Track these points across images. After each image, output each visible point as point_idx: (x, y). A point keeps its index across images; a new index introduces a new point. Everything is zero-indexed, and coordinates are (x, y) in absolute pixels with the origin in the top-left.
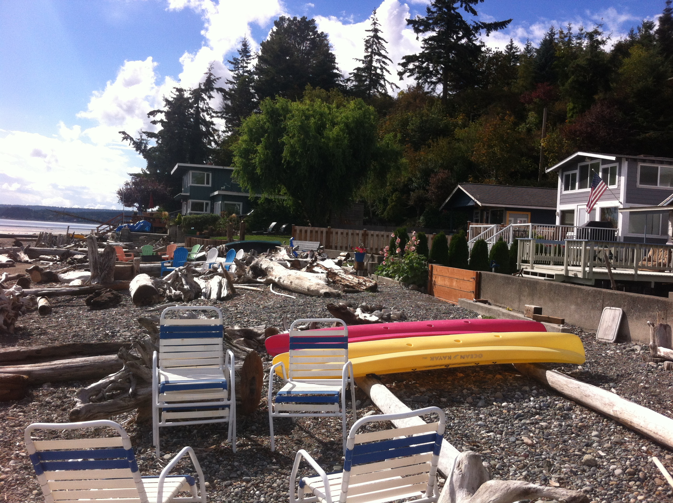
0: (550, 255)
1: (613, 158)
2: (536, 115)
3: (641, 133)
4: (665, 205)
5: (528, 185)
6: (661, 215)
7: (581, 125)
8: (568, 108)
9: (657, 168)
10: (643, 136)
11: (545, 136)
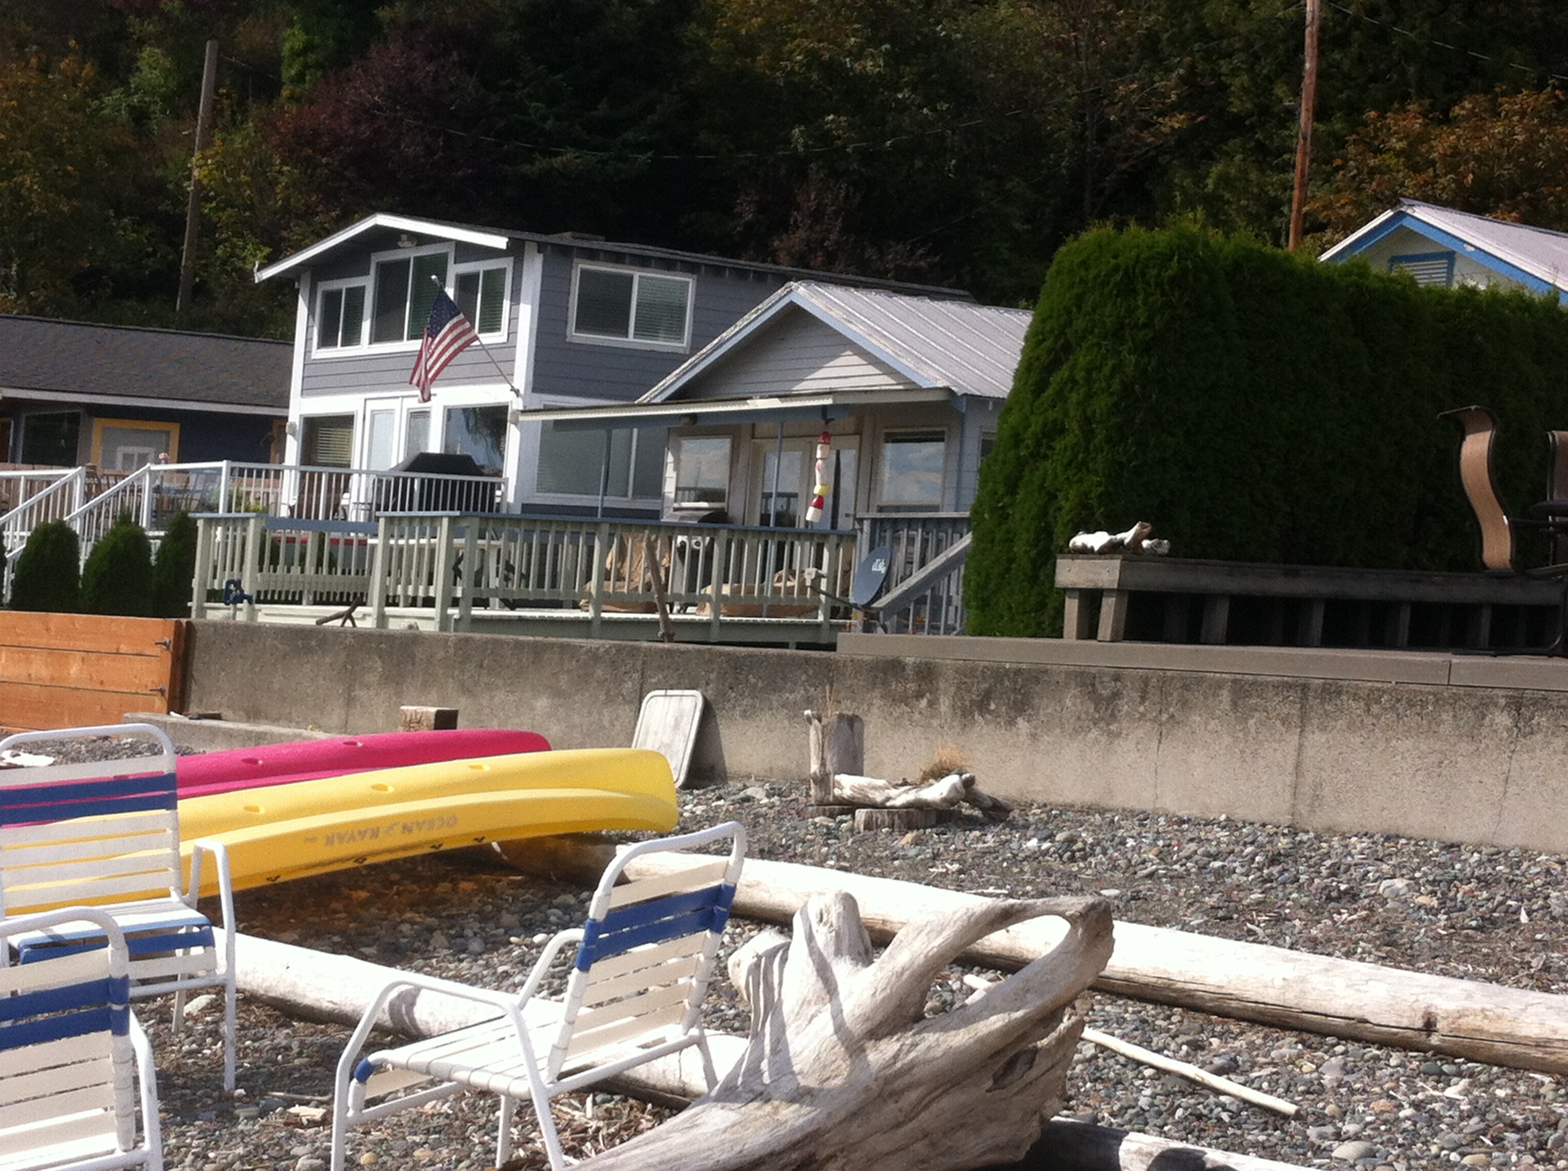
0: (302, 571)
1: (499, 242)
2: (168, 63)
3: (537, 155)
4: (658, 400)
5: (142, 322)
6: (635, 431)
7: (336, 114)
8: (287, 45)
9: (630, 279)
10: (541, 163)
11: (207, 144)
